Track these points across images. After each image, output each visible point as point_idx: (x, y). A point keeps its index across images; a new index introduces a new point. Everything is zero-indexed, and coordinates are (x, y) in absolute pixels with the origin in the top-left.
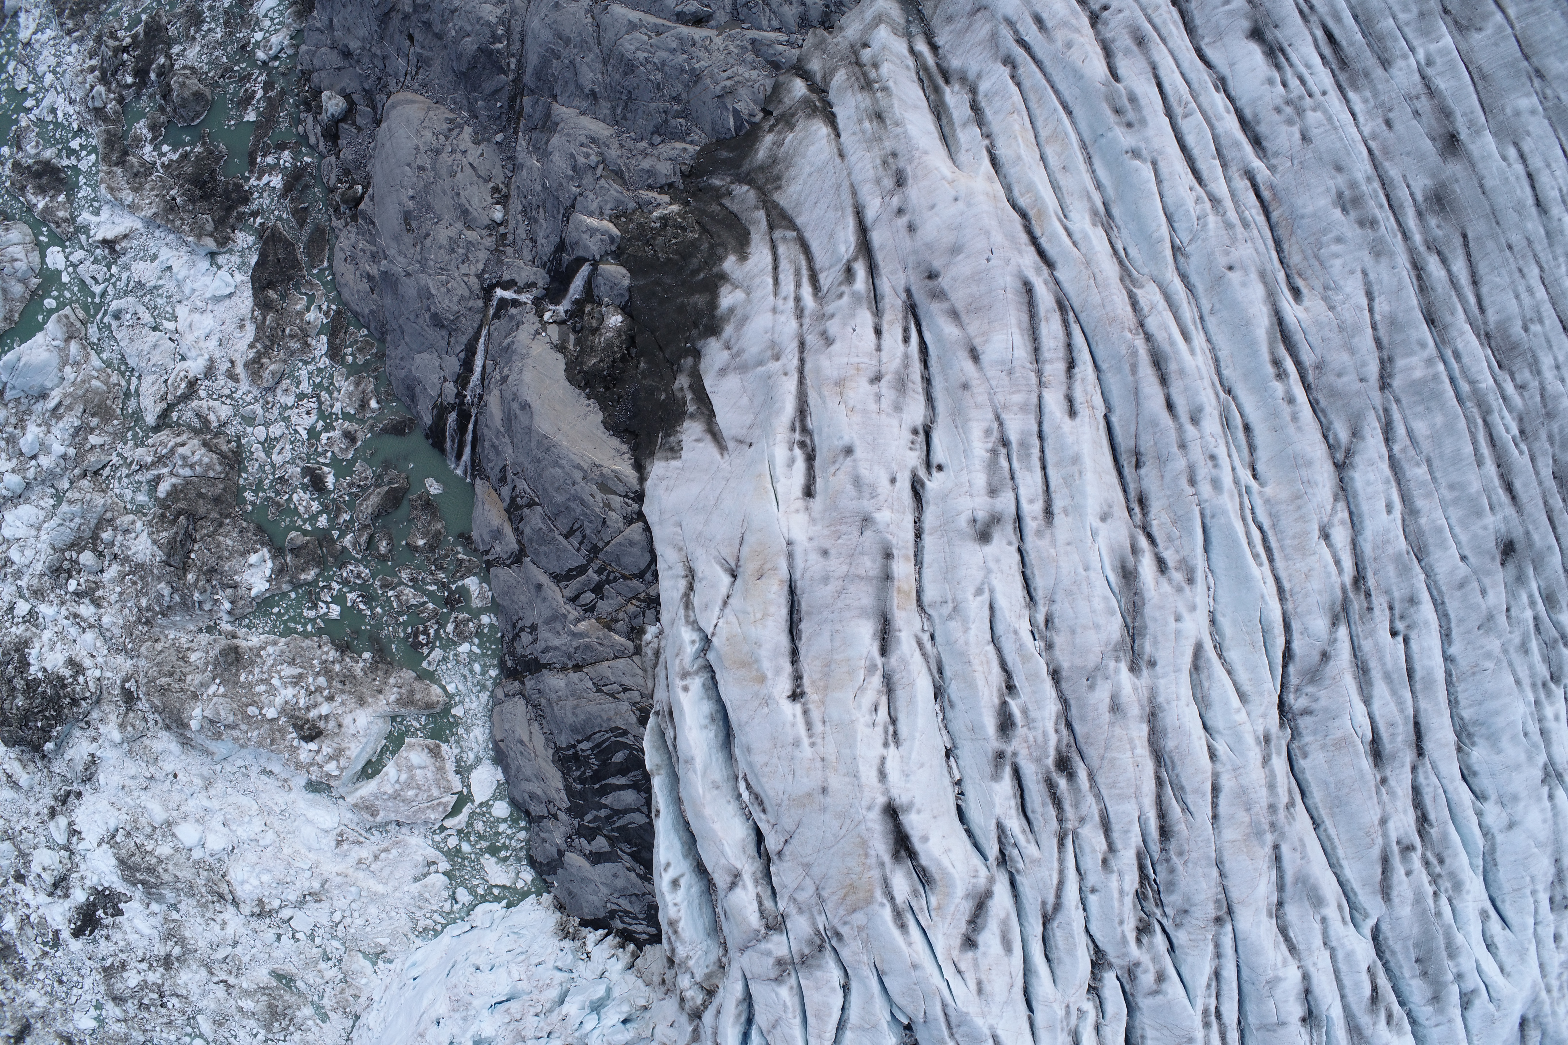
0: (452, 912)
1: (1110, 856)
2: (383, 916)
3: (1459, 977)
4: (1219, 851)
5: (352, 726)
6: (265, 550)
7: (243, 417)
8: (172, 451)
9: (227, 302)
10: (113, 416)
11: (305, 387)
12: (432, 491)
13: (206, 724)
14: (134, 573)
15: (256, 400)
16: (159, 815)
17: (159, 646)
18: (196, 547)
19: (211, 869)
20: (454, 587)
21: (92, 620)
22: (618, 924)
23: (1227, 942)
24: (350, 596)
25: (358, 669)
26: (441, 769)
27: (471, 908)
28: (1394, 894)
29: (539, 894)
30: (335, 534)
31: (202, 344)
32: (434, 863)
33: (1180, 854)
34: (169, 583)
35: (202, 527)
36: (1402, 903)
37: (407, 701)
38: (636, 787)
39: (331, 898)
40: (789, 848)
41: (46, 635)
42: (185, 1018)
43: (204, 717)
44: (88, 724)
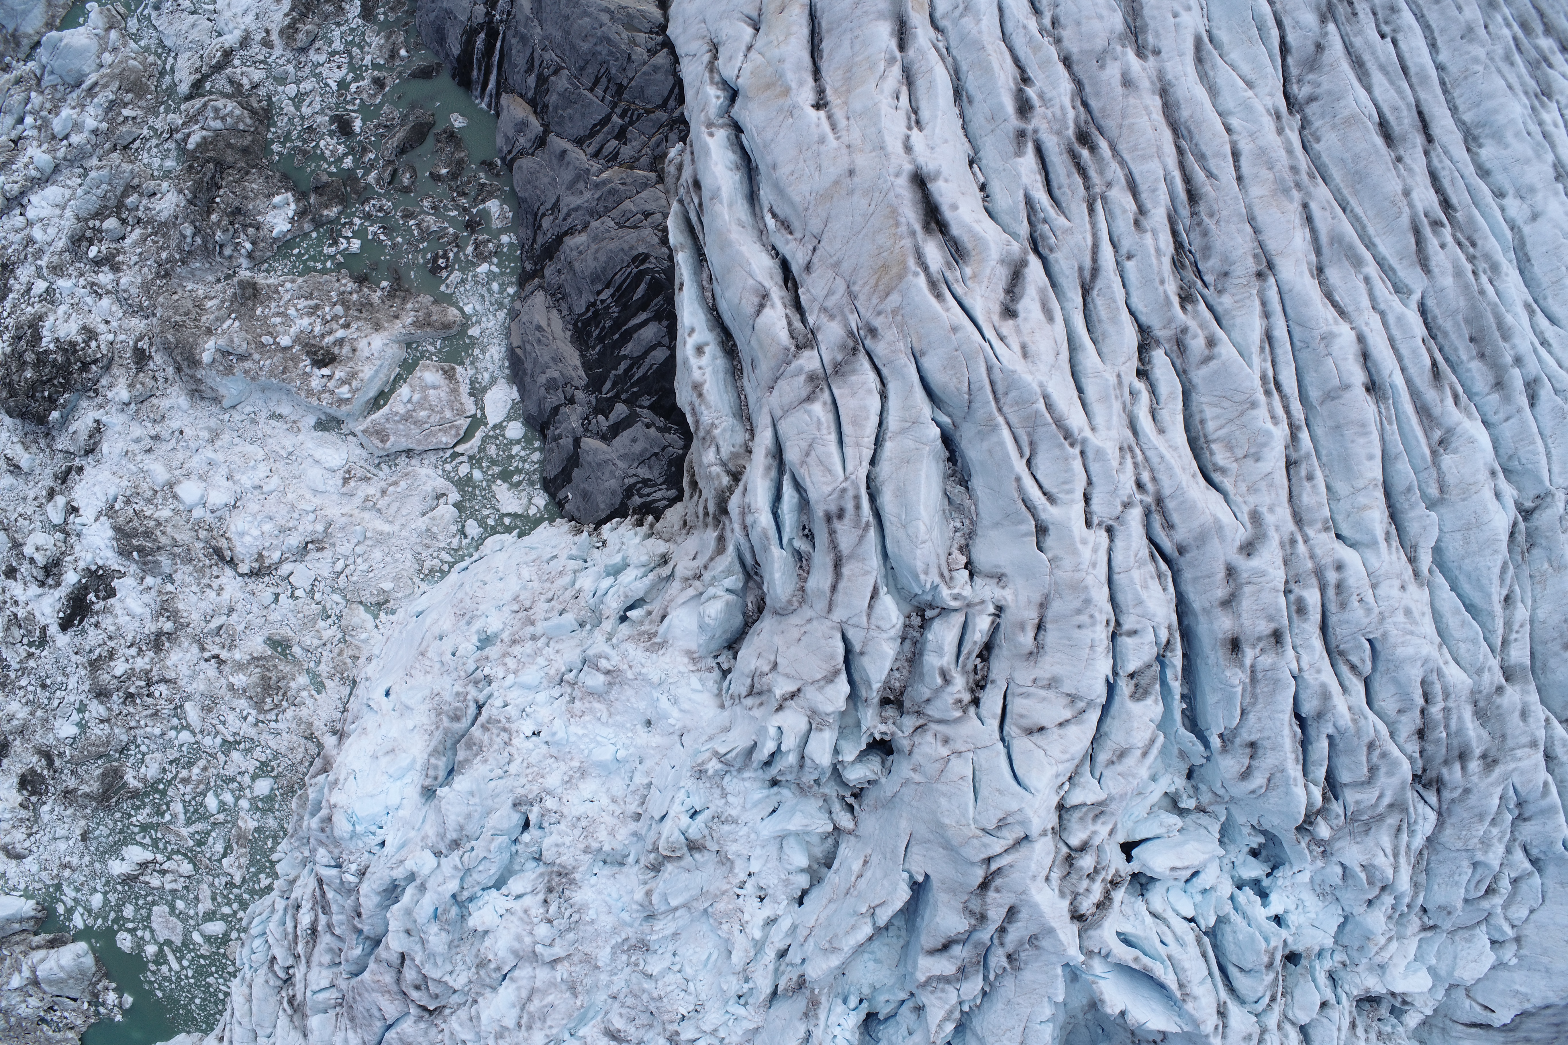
0: (460, 548)
1: (1141, 218)
2: (388, 559)
3: (1518, 361)
4: (1249, 207)
5: (366, 349)
6: (289, 194)
8: (206, 106)
10: (147, 92)
11: (338, 45)
12: (457, 125)
13: (218, 356)
14: (156, 234)
16: (160, 473)
17: (175, 297)
18: (222, 192)
19: (210, 530)
21: (110, 287)
22: (637, 500)
23: (1273, 294)
24: (371, 229)
25: (376, 297)
26: (455, 391)
27: (482, 540)
28: (1433, 263)
29: (551, 521)
30: (360, 172)
31: (238, 20)
32: (444, 495)
33: (1211, 215)
34: (192, 222)
35: (229, 175)
36: (1443, 273)
37: (424, 324)
38: (657, 317)
39: (334, 545)
40: (818, 253)
41: (62, 309)
42: (172, 706)
43: (217, 350)
44: (96, 392)
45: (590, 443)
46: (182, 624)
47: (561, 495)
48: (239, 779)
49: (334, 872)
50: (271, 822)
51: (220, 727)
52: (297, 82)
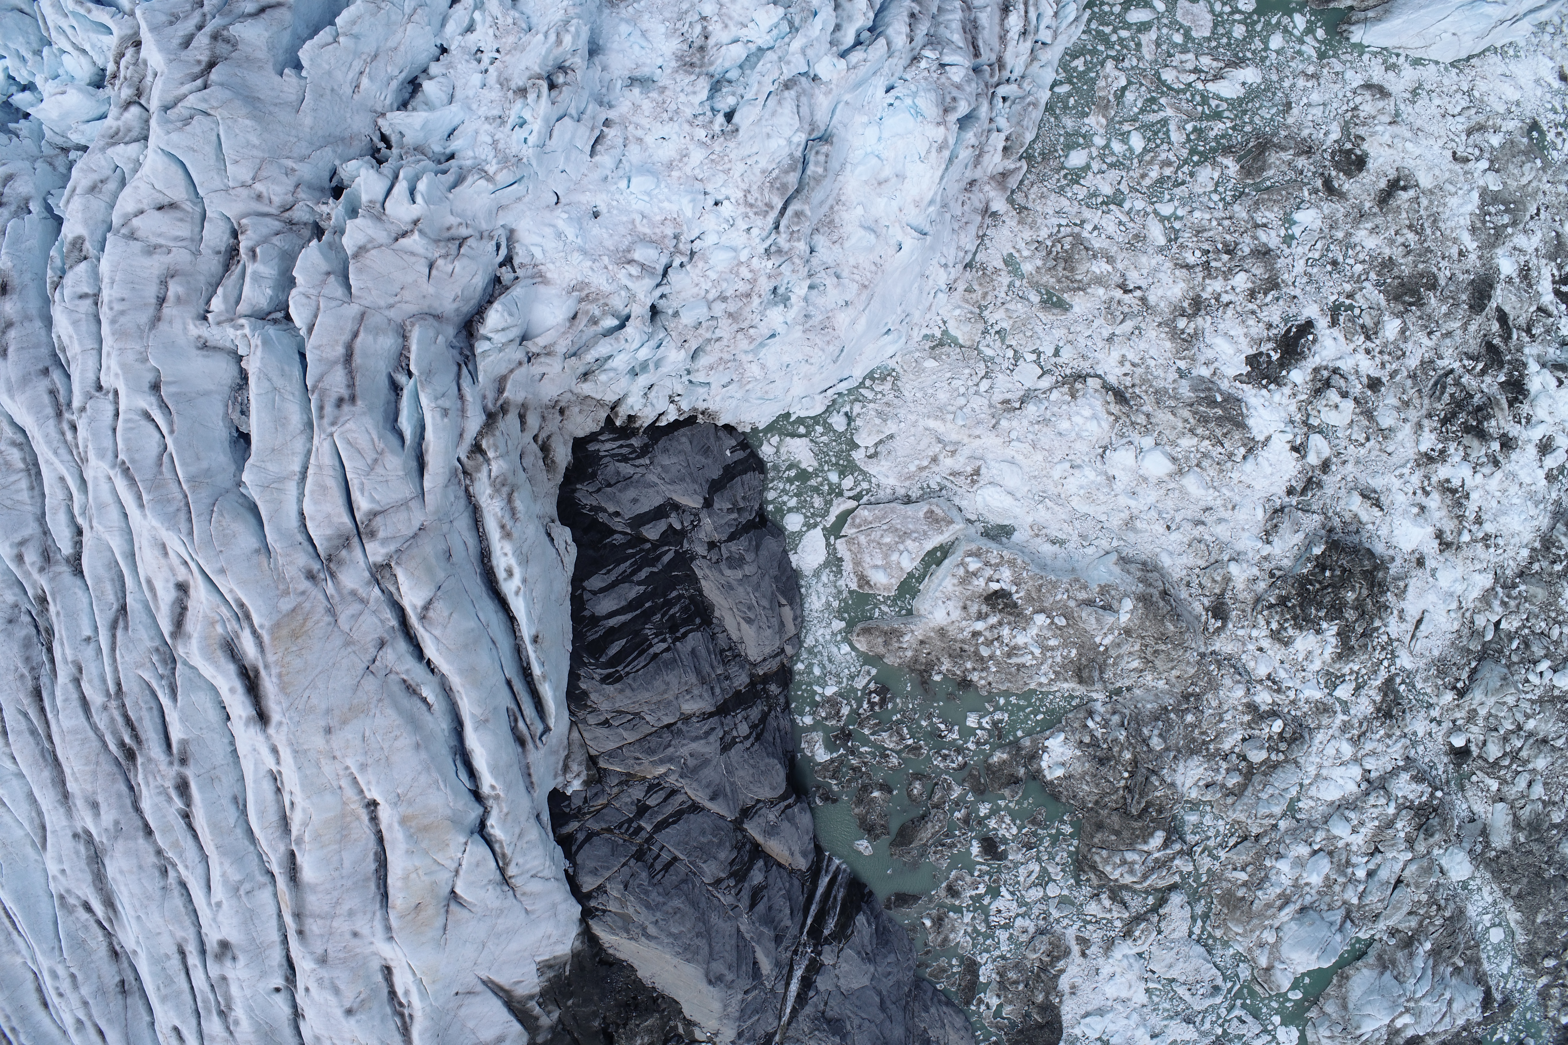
0: (852, 402)
1: (77, 675)
2: (930, 392)
5: (951, 608)
6: (1048, 778)
7: (1073, 904)
8: (1145, 877)
9: (1090, 1008)
10: (1221, 897)
11: (1003, 935)
12: (865, 843)
13: (1115, 605)
15: (1058, 921)
17: (1176, 673)
18: (1123, 784)
19: (1133, 424)
20: (842, 751)
21: (1258, 687)
22: (635, 442)
24: (955, 736)
25: (946, 665)
26: (857, 563)
29: (755, 430)
30: (970, 797)
31: (1118, 970)
32: (869, 457)
33: (22, 676)
34: (1150, 750)
35: (1116, 802)
37: (892, 635)
38: (595, 620)
39: (991, 406)
40: (369, 657)
41: (1317, 665)
42: (1180, 240)
43: (1117, 612)
44: (1272, 575)
45: (693, 502)
46: (1167, 325)
47: (740, 455)
48: (1105, 167)
49: (946, 59)
50: (1069, 122)
51: (1124, 219)
52: (1046, 899)
